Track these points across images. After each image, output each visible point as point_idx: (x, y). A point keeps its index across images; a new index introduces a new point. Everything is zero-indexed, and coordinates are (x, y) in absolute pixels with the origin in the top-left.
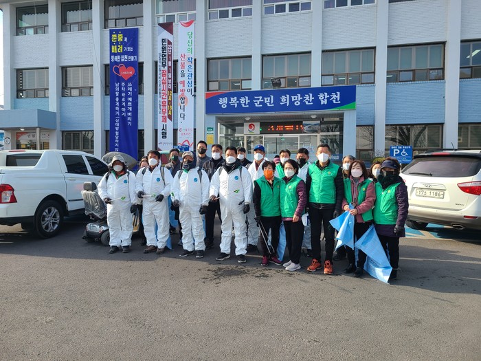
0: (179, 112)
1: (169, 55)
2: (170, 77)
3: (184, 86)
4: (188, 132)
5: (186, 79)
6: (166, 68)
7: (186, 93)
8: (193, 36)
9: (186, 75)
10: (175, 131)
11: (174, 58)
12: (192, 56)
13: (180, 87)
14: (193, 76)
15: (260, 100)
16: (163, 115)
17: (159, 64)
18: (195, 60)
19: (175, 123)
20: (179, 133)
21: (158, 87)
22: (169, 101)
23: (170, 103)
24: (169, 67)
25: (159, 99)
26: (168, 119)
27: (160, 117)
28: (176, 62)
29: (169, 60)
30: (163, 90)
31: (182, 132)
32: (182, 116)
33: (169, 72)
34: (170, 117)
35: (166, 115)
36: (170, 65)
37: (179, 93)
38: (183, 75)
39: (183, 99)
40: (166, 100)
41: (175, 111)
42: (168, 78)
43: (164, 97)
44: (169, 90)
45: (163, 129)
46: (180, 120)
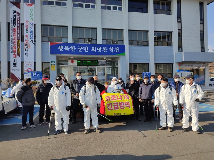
0: (25, 52)
1: (18, 20)
2: (19, 32)
3: (27, 38)
4: (31, 63)
5: (29, 34)
6: (16, 27)
7: (29, 42)
8: (33, 11)
9: (29, 32)
10: (22, 63)
11: (21, 22)
12: (33, 22)
13: (25, 38)
14: (33, 33)
15: (81, 48)
16: (14, 53)
17: (11, 24)
18: (35, 25)
19: (22, 58)
20: (25, 65)
21: (11, 38)
22: (18, 46)
23: (18, 47)
24: (18, 27)
25: (11, 44)
26: (17, 56)
27: (12, 55)
28: (22, 24)
29: (18, 23)
30: (14, 39)
31: (27, 63)
32: (27, 54)
33: (18, 29)
34: (19, 55)
35: (16, 53)
36: (18, 26)
37: (25, 42)
38: (27, 32)
39: (27, 45)
40: (16, 45)
41: (22, 52)
42: (18, 33)
43: (15, 43)
44: (18, 40)
45: (14, 62)
46: (25, 56)
